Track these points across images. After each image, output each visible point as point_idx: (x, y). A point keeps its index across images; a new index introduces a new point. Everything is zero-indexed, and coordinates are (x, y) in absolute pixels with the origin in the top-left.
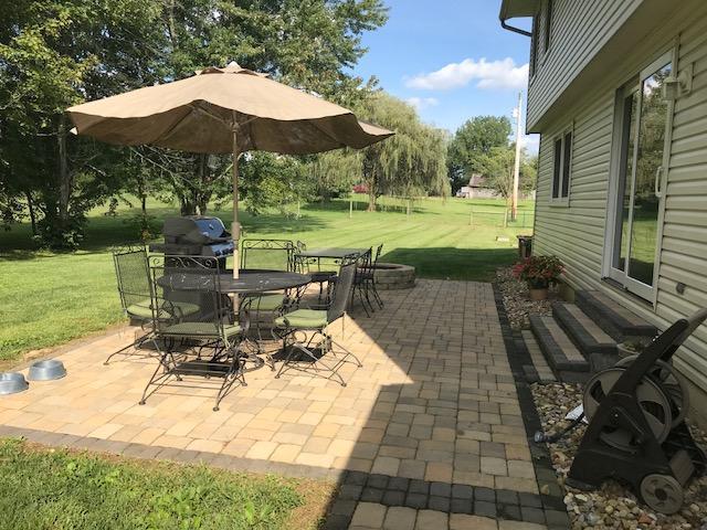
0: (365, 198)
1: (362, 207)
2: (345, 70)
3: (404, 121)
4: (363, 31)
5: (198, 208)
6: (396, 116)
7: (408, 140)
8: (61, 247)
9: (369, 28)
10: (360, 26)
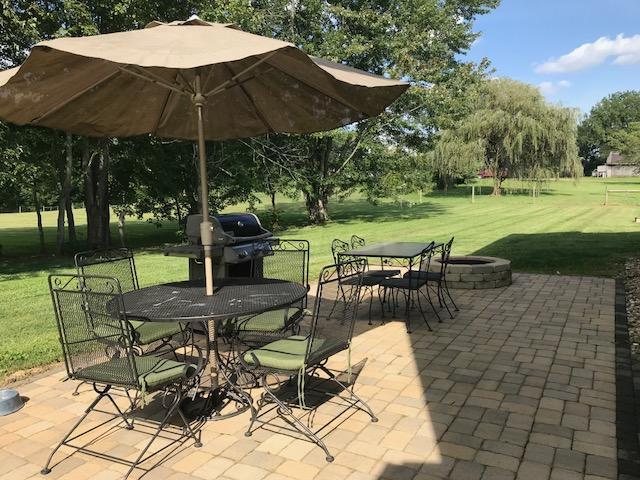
0: (490, 182)
1: (487, 191)
2: (457, 57)
3: (528, 103)
4: (476, 16)
5: (320, 202)
6: (520, 99)
7: (532, 122)
9: (482, 12)
10: (472, 12)
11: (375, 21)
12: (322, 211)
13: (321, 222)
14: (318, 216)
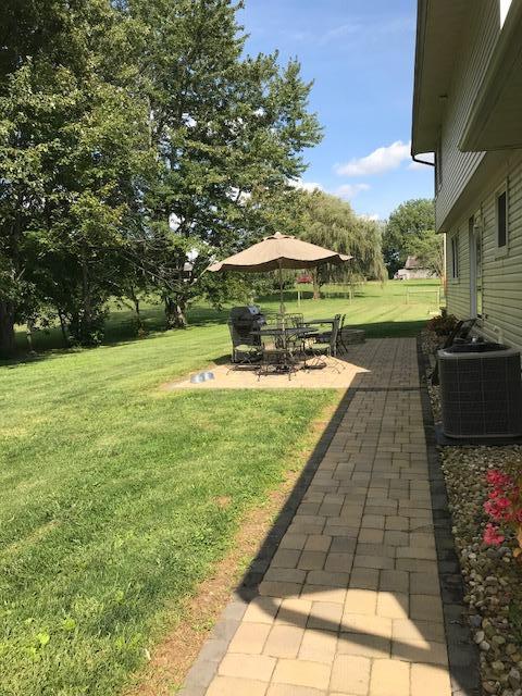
0: (309, 287)
1: (307, 296)
3: (340, 216)
4: (304, 148)
5: (179, 308)
8: (90, 344)
9: (308, 146)
10: (300, 145)
11: (229, 155)
12: (181, 316)
13: (179, 325)
14: (177, 321)
